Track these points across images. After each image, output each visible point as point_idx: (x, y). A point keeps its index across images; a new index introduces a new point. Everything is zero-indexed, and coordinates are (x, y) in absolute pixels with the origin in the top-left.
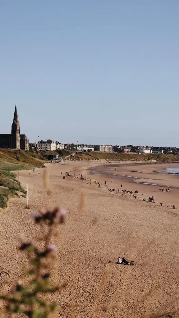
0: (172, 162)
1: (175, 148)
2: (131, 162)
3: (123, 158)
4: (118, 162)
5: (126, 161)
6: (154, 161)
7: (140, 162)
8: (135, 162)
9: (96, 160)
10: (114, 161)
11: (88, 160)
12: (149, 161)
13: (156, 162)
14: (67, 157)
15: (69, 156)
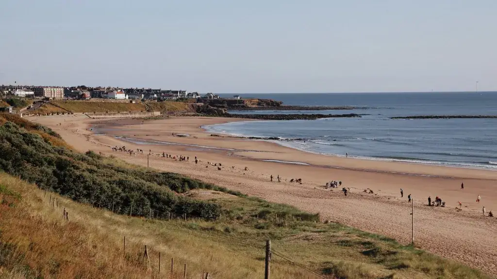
0: (184, 115)
1: (159, 90)
2: (123, 116)
3: (110, 110)
4: (103, 116)
5: (114, 114)
6: (157, 113)
7: (137, 116)
8: (130, 116)
9: (69, 114)
10: (97, 115)
11: (58, 114)
12: (149, 114)
13: (160, 114)
14: (22, 110)
15: (26, 108)
